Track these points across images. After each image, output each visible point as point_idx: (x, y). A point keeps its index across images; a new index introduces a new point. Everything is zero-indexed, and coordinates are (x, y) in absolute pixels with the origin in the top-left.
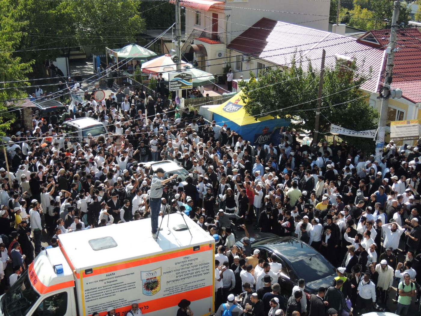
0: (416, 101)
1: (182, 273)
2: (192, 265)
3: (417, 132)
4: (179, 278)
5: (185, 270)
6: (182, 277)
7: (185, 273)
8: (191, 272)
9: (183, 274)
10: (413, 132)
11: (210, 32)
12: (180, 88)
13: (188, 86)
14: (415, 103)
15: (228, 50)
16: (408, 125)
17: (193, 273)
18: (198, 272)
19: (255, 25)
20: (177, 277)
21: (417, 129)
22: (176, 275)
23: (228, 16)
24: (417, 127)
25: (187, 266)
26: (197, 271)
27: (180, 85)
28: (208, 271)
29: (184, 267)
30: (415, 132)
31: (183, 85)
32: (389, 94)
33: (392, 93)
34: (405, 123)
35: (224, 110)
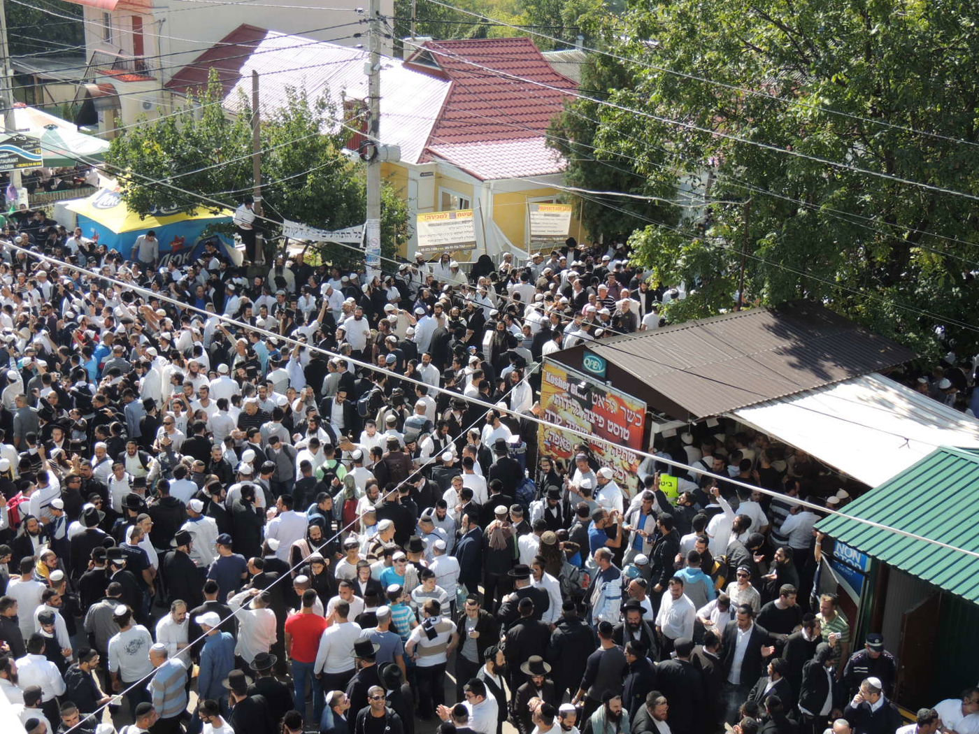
0: (484, 177)
3: (472, 234)
10: (463, 235)
11: (129, 56)
12: (15, 167)
13: (33, 162)
14: (482, 180)
15: (167, 94)
16: (452, 220)
19: (225, 40)
21: (471, 229)
23: (161, 22)
24: (471, 224)
27: (15, 160)
30: (468, 234)
31: (22, 160)
32: (376, 153)
33: (380, 151)
34: (445, 217)
35: (95, 205)
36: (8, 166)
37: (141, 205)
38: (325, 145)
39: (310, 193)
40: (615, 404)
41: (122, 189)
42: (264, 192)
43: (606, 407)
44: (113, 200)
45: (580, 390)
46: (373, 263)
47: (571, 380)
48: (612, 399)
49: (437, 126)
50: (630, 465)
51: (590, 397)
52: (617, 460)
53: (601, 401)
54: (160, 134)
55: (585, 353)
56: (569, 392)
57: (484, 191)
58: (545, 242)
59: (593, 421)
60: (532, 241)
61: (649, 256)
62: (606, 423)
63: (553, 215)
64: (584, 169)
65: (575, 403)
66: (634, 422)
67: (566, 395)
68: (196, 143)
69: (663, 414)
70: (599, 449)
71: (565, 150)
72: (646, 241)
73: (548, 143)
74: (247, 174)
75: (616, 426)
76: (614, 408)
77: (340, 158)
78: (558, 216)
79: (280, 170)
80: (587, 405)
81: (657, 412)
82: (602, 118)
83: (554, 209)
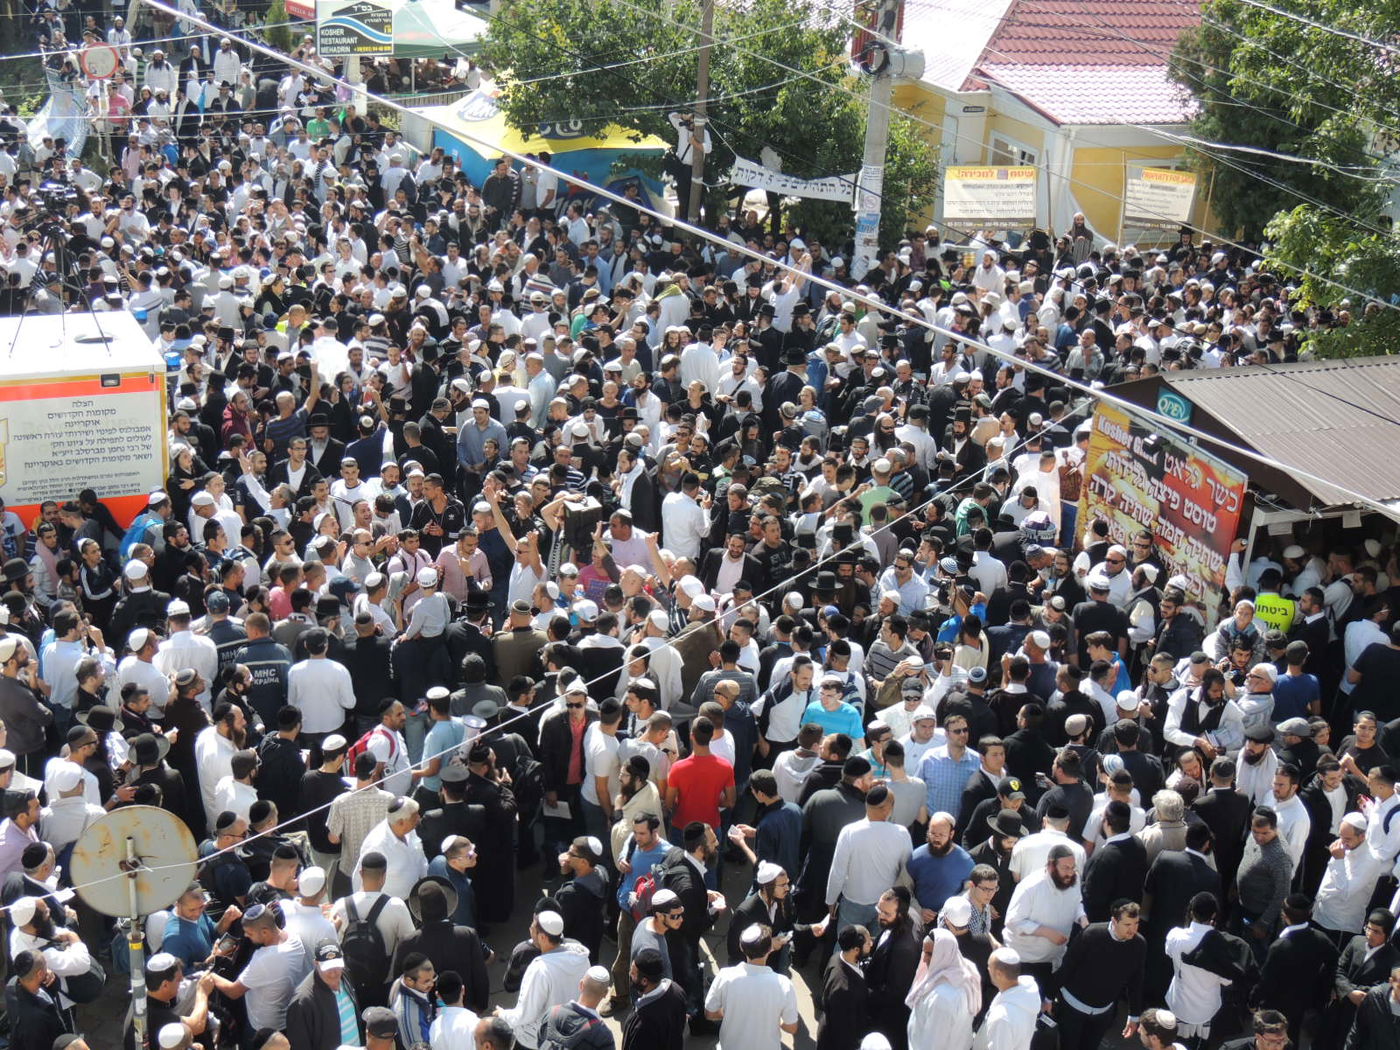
0: (1061, 119)
1: (70, 444)
2: (99, 427)
3: (1030, 207)
4: (60, 457)
5: (78, 438)
6: (69, 456)
7: (78, 446)
8: (95, 446)
9: (73, 448)
10: (1017, 207)
12: (352, 51)
13: (379, 45)
14: (1057, 124)
16: (1004, 182)
17: (100, 451)
18: (116, 449)
20: (54, 454)
21: (1030, 198)
22: (51, 449)
24: (1030, 190)
25: (83, 428)
26: (115, 445)
27: (353, 40)
28: (146, 451)
29: (76, 428)
30: (1024, 206)
31: (363, 41)
32: (886, 62)
33: (892, 60)
34: (991, 175)
35: (461, 115)
36: (342, 49)
37: (525, 118)
38: (811, 48)
39: (781, 119)
40: (1199, 473)
41: (502, 93)
42: (712, 111)
43: (1185, 478)
44: (488, 109)
45: (1146, 447)
46: (867, 235)
47: (1137, 431)
48: (1195, 466)
49: (998, 36)
50: (1213, 572)
51: (1161, 459)
52: (1193, 563)
53: (1178, 467)
54: (562, 11)
55: (1161, 389)
56: (1131, 450)
57: (1059, 141)
58: (1148, 229)
59: (1163, 499)
60: (1125, 227)
61: (1297, 255)
62: (1183, 503)
63: (1165, 188)
64: (1222, 118)
65: (1138, 467)
66: (1226, 504)
67: (1126, 454)
68: (615, 26)
69: (1274, 496)
70: (1167, 543)
71: (1198, 88)
72: (1293, 228)
73: (1172, 74)
74: (689, 83)
75: (1197, 508)
76: (1197, 479)
77: (834, 68)
78: (1172, 189)
79: (740, 80)
80: (1156, 472)
81: (1264, 493)
82: (1247, 29)
83: (1169, 178)
